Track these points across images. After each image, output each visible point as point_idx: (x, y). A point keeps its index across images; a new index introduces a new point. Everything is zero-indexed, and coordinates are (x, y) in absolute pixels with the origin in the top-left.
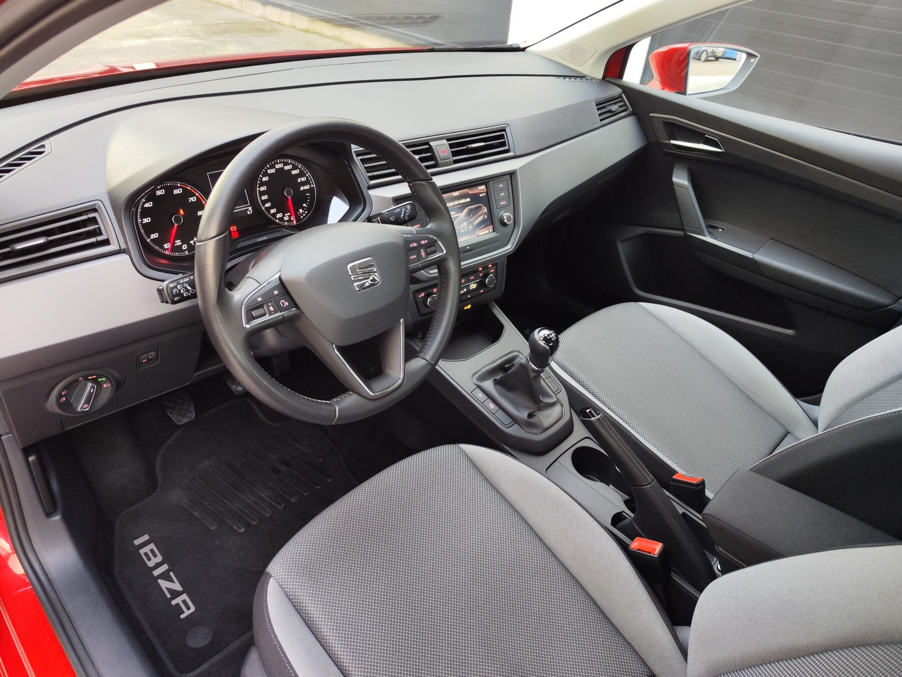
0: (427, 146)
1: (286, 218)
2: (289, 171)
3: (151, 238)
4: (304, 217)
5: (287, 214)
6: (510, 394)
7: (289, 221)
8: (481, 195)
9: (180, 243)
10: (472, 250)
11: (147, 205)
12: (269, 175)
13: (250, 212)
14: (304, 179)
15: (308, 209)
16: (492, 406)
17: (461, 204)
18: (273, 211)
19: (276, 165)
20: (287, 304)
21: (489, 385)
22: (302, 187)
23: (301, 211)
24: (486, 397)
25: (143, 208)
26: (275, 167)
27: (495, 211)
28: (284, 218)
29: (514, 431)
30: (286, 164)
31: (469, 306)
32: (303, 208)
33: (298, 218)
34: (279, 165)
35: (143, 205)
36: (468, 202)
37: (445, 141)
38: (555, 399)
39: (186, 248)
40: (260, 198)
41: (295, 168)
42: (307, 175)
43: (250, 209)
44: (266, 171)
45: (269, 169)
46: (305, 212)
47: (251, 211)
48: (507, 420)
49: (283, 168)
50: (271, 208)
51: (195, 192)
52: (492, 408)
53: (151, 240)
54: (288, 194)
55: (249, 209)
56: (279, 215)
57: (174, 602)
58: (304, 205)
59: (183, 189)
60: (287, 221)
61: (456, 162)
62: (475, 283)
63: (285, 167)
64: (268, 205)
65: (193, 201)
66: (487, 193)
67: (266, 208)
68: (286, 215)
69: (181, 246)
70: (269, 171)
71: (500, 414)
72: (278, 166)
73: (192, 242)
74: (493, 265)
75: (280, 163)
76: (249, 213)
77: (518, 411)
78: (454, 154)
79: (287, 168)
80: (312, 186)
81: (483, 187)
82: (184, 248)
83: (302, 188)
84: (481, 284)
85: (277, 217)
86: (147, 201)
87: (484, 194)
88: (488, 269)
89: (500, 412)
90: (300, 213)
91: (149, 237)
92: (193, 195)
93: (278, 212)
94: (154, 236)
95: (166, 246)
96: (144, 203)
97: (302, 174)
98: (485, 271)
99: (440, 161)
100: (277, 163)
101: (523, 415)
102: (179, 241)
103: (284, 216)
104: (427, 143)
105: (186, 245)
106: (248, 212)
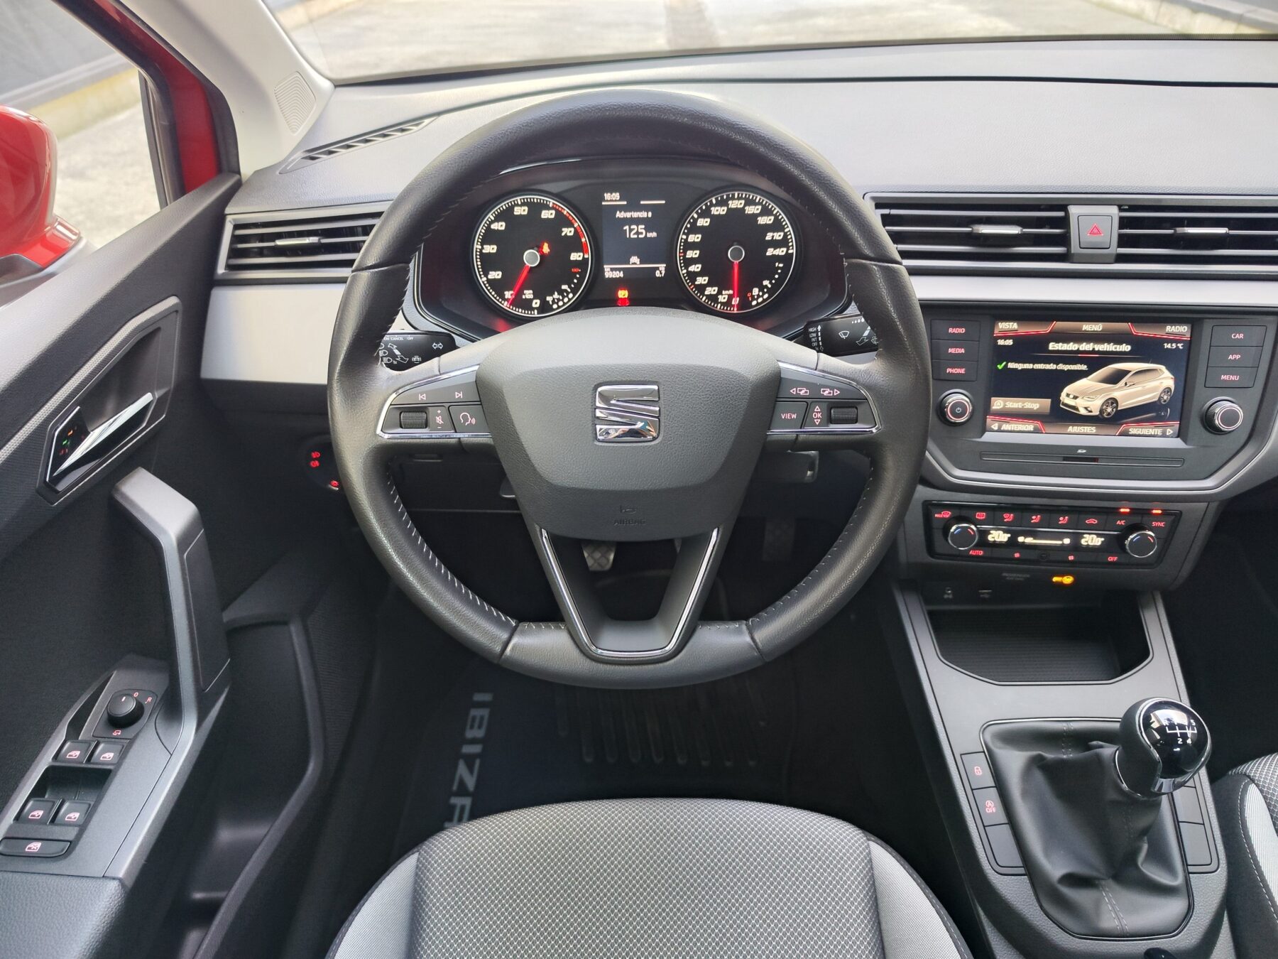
0: (1061, 214)
1: (722, 298)
2: (755, 216)
3: (490, 277)
4: (758, 304)
5: (727, 292)
6: (1056, 807)
7: (728, 303)
8: (1167, 346)
9: (531, 296)
10: (1095, 460)
11: (495, 226)
12: (713, 218)
13: (661, 273)
14: (778, 236)
15: (771, 292)
16: (992, 806)
17: (1099, 352)
18: (701, 280)
19: (730, 202)
20: (474, 421)
21: (1014, 761)
22: (772, 249)
23: (756, 291)
24: (990, 781)
25: (488, 229)
26: (727, 205)
27: (1199, 391)
28: (720, 297)
29: (1015, 891)
30: (749, 202)
31: (1068, 580)
32: (762, 288)
33: (745, 303)
34: (737, 202)
35: (489, 225)
36: (1125, 353)
37: (1114, 210)
38: (1179, 881)
39: (538, 305)
40: (685, 253)
41: (766, 211)
42: (786, 230)
43: (662, 267)
44: (708, 209)
45: (715, 205)
46: (764, 293)
47: (663, 272)
48: (1009, 855)
49: (743, 209)
50: (701, 274)
51: (573, 221)
52: (989, 811)
53: (488, 280)
54: (735, 255)
55: (660, 269)
56: (711, 291)
57: (454, 800)
58: (766, 283)
59: (557, 211)
60: (722, 304)
61: (1121, 258)
62: (1099, 535)
63: (747, 208)
64: (695, 268)
65: (568, 234)
66: (1190, 345)
67: (689, 273)
68: (724, 292)
69: (531, 301)
70: (715, 211)
71: (1002, 836)
72: (734, 204)
73: (549, 299)
74: (1165, 513)
75: (739, 198)
76: (658, 274)
77: (1047, 855)
78: (1124, 241)
79: (751, 210)
80: (790, 251)
81: (1183, 330)
82: (534, 305)
83: (770, 252)
84: (1114, 544)
85: (706, 293)
86: (497, 219)
87: (1180, 346)
88: (1146, 519)
89: (1006, 831)
90: (753, 296)
91: (486, 275)
92: (570, 225)
93: (710, 284)
94: (496, 275)
95: (508, 294)
96: (492, 222)
97: (777, 226)
98: (1136, 519)
99: (1075, 248)
100: (733, 198)
101: (1055, 868)
102: (531, 292)
103: (720, 293)
104: (1063, 207)
105: (538, 301)
106: (658, 272)
